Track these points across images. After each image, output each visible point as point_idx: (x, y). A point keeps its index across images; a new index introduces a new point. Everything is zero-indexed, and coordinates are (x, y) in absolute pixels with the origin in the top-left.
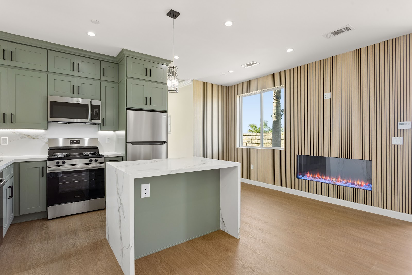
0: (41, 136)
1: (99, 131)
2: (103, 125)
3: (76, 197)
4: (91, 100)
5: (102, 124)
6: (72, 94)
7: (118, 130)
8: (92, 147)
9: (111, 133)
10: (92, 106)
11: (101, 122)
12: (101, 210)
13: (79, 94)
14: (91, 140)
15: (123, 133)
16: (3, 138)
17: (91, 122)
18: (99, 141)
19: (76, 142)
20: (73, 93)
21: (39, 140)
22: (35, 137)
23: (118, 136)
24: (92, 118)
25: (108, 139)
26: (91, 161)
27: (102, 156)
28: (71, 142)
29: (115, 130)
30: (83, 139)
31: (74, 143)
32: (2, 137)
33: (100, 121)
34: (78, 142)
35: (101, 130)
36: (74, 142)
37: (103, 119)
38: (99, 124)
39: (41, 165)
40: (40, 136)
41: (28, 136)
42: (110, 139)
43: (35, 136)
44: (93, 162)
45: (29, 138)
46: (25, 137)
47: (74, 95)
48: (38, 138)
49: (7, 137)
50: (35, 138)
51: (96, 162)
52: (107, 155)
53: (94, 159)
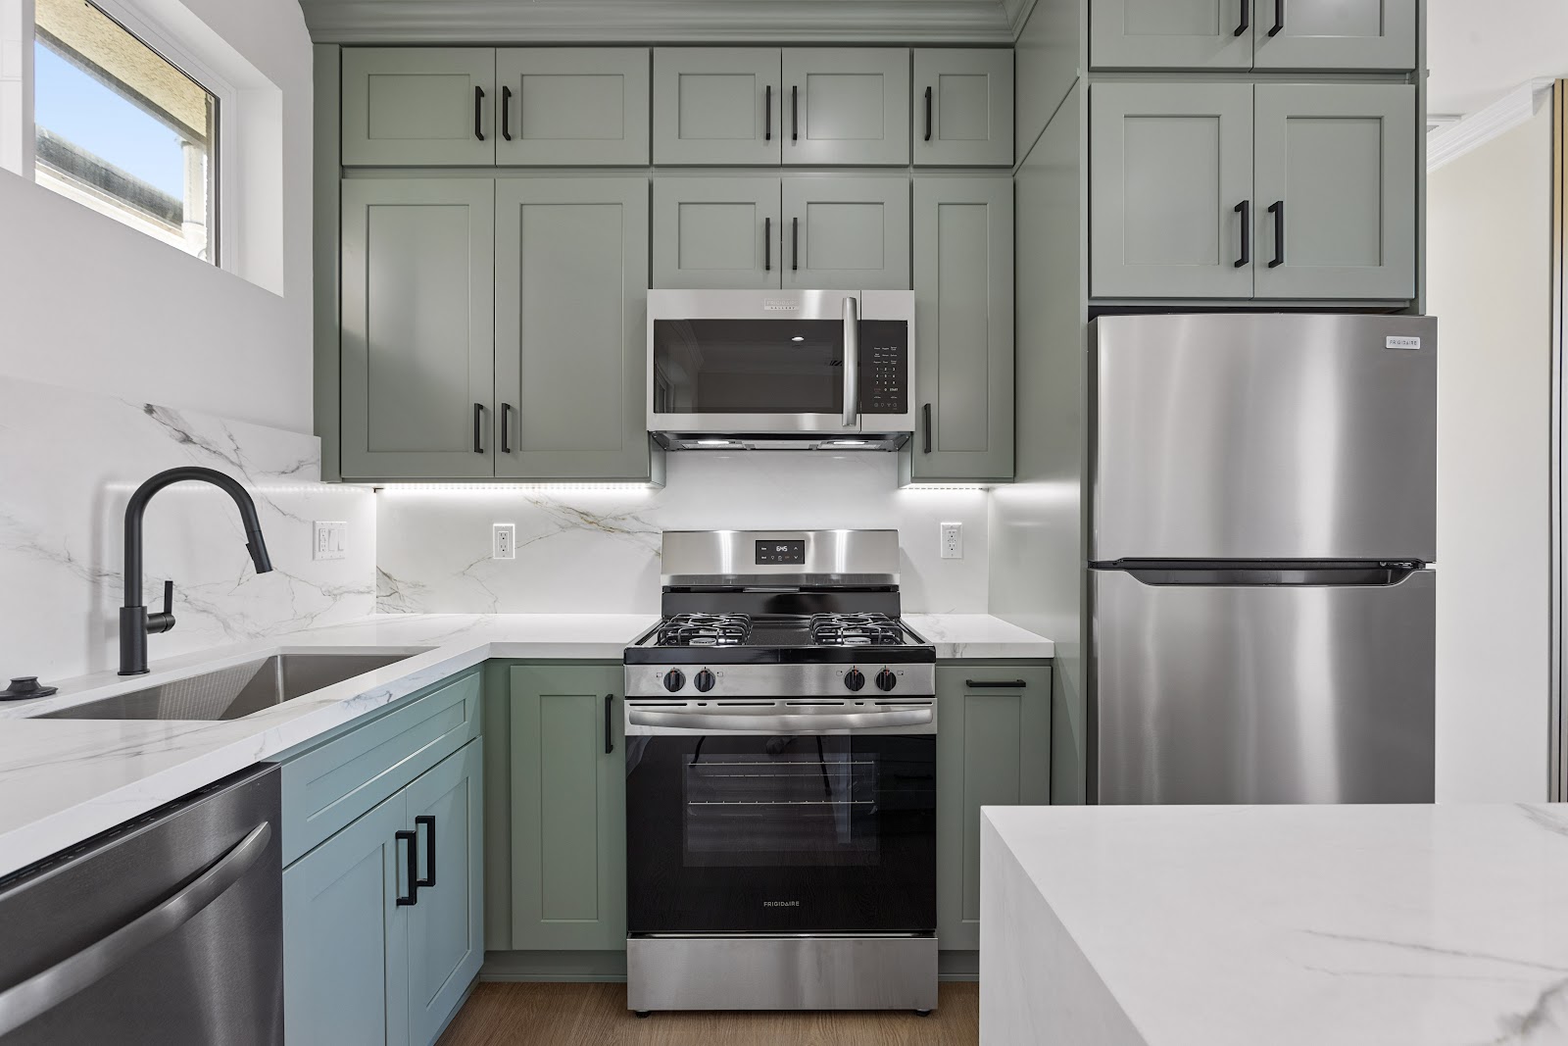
0: (637, 519)
1: (900, 485)
2: (928, 449)
3: (769, 904)
4: (855, 294)
5: (918, 441)
6: (761, 271)
7: (1013, 478)
8: (864, 583)
9: (967, 495)
10: (864, 328)
11: (913, 430)
12: (916, 1013)
13: (795, 268)
14: (864, 539)
15: (1059, 494)
16: (497, 529)
17: (855, 430)
18: (900, 545)
19: (785, 549)
20: (768, 268)
21: (626, 536)
22: (615, 524)
23: (1009, 515)
24: (864, 405)
25: (952, 533)
26: (855, 681)
27: (926, 655)
28: (764, 553)
29: (990, 479)
30: (824, 537)
31: (776, 558)
32: (495, 525)
33: (907, 422)
34: (795, 550)
35: (916, 479)
36: (778, 549)
37: (927, 408)
38: (902, 441)
39: (599, 685)
40: (634, 517)
41: (586, 519)
42: (963, 535)
43: (615, 518)
44: (870, 687)
45: (589, 526)
46: (575, 526)
47: (774, 273)
48: (625, 525)
49: (513, 525)
50: (611, 530)
51: (888, 690)
52: (954, 647)
53: (870, 671)
